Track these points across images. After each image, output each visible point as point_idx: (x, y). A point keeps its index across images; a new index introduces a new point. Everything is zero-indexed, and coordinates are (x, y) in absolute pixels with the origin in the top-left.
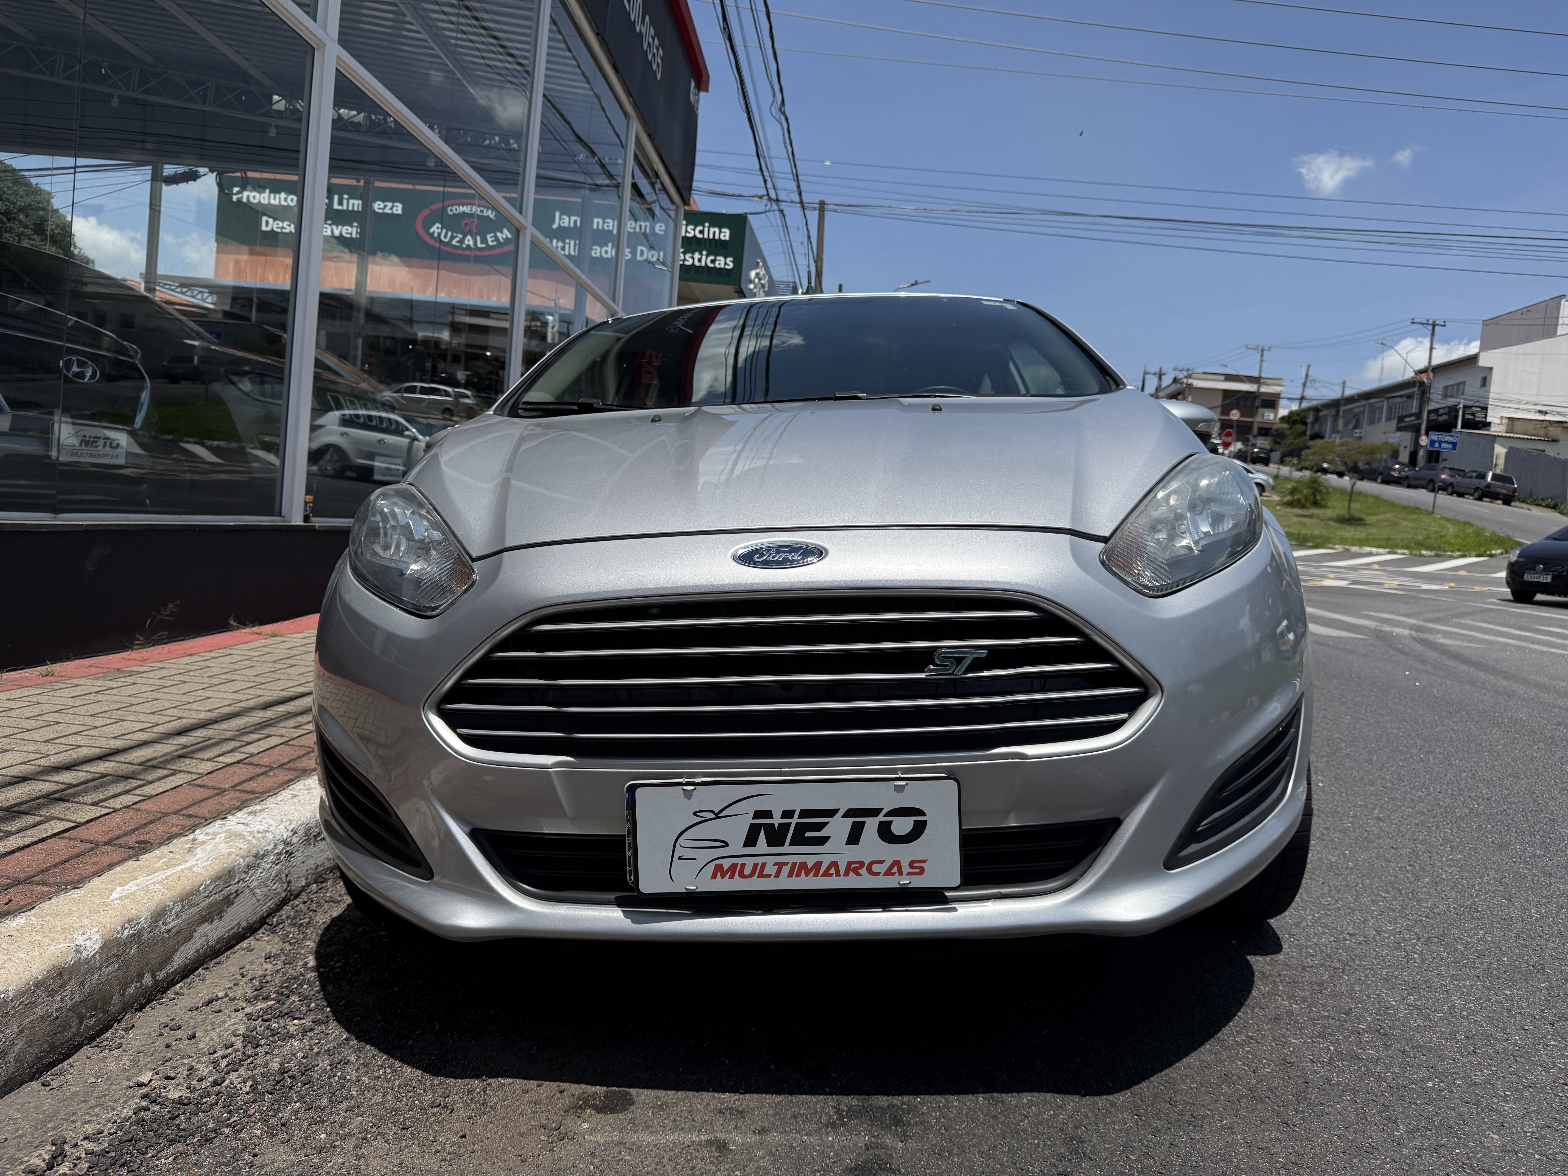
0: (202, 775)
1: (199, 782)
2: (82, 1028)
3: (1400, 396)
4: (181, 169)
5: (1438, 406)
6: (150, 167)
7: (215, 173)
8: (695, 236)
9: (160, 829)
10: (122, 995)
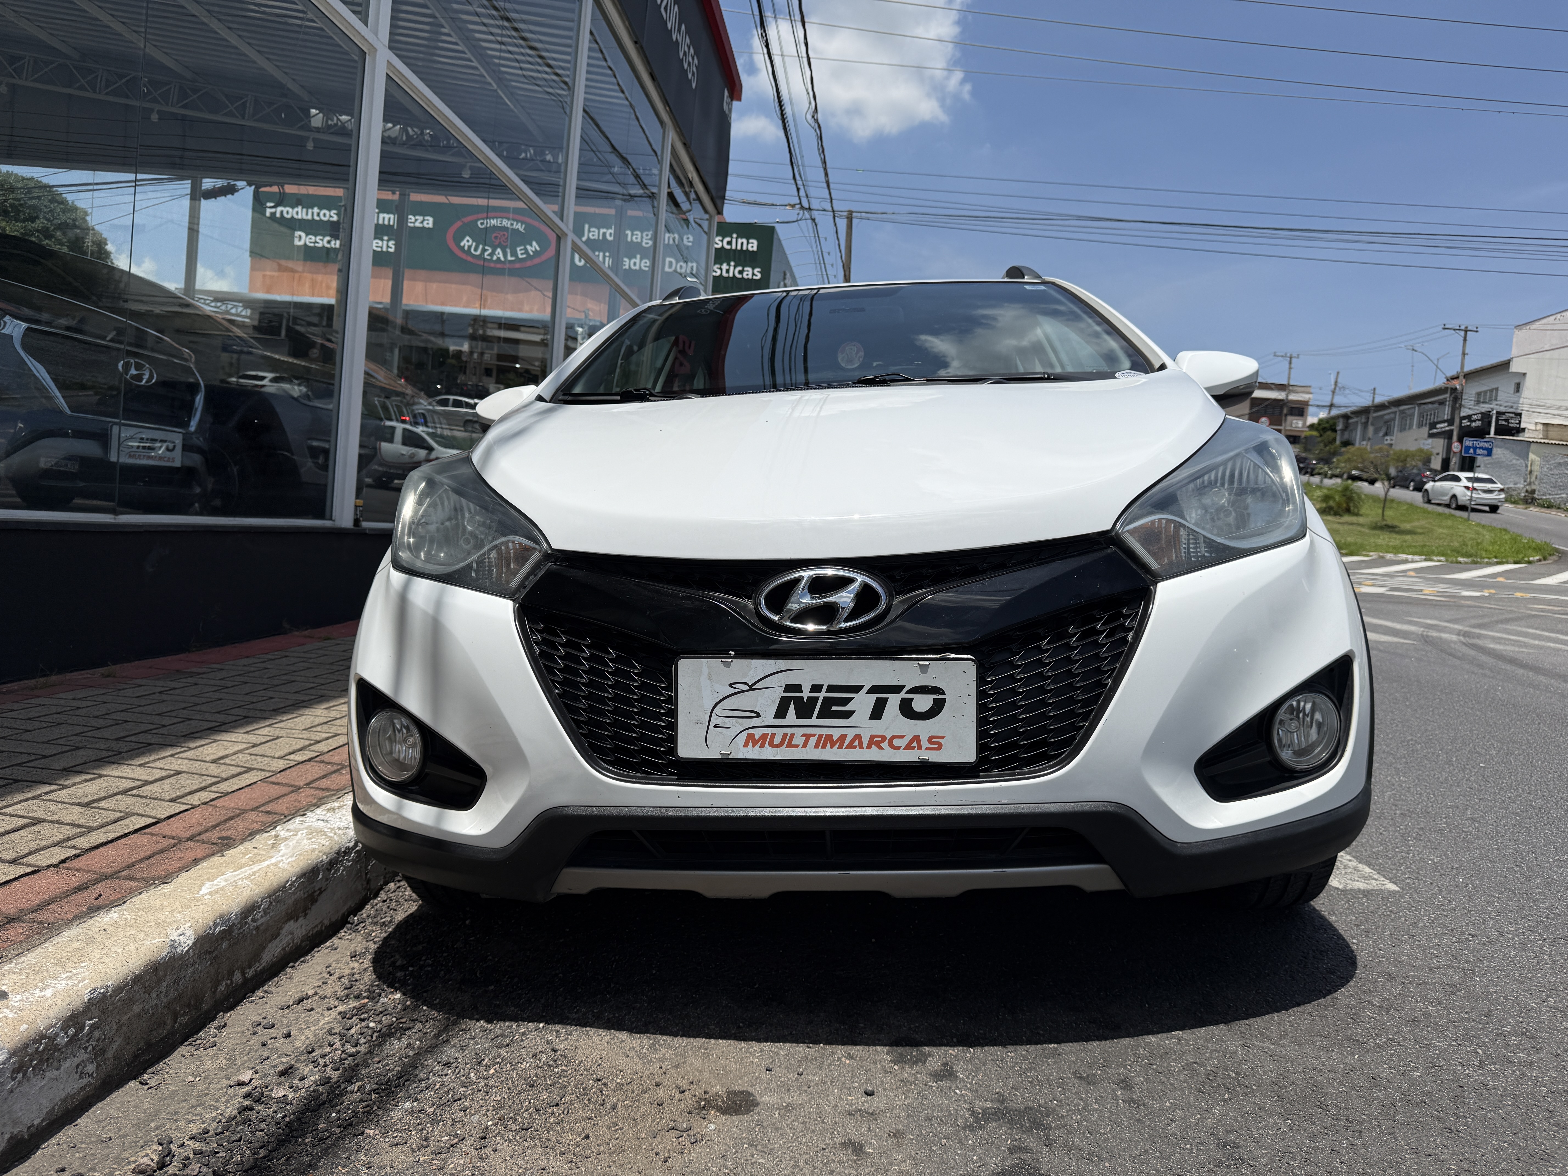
0: (276, 773)
1: (273, 779)
2: (177, 1025)
3: (1431, 403)
4: (219, 183)
5: (1471, 412)
6: (190, 181)
7: (253, 187)
8: (723, 247)
9: (240, 825)
10: (214, 992)
